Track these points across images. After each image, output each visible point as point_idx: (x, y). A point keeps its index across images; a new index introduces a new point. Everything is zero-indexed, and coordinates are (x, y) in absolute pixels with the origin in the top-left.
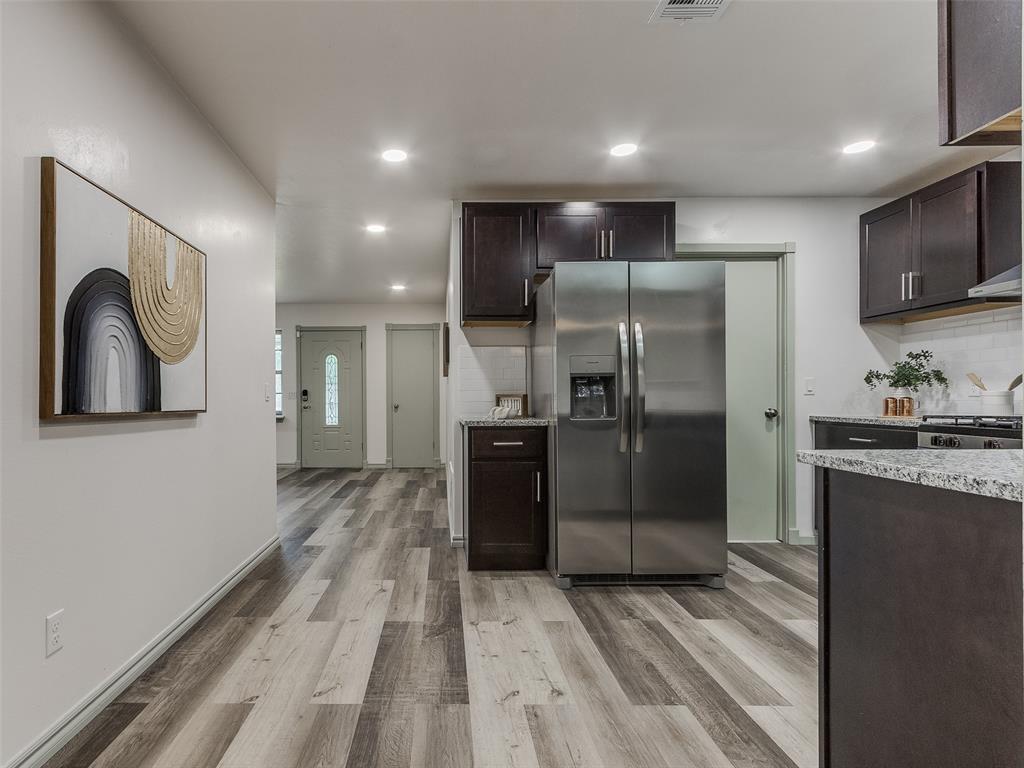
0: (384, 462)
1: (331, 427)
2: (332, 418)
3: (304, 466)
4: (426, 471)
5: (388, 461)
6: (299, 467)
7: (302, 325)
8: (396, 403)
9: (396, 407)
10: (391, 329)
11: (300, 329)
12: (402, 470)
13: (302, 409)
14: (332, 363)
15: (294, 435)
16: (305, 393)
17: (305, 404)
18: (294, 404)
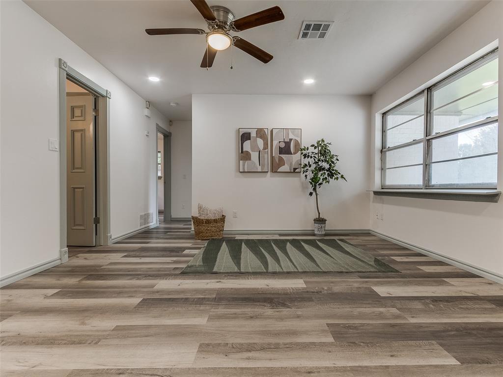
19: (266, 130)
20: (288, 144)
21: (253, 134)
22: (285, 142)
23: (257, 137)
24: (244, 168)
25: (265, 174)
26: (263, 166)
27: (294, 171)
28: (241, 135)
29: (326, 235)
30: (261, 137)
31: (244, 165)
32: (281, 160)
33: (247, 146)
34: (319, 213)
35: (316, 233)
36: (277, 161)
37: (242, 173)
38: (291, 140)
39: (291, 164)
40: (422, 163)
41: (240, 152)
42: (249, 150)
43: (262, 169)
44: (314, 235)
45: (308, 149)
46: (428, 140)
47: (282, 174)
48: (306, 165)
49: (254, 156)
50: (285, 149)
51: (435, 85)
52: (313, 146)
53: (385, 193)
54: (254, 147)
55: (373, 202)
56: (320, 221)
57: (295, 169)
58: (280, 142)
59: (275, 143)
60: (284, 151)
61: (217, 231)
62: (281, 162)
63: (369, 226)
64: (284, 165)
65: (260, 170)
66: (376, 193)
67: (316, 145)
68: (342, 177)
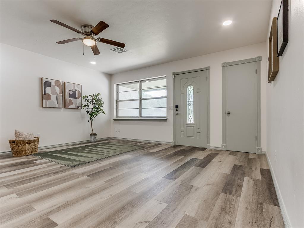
0: (221, 146)
1: (190, 125)
2: (190, 120)
3: (176, 144)
4: (250, 156)
5: (223, 146)
6: (174, 144)
7: (176, 72)
8: (228, 110)
9: (229, 113)
10: (225, 66)
11: (175, 74)
12: (233, 153)
13: (176, 115)
14: (190, 90)
15: (171, 128)
16: (177, 106)
17: (177, 112)
18: (172, 112)
19: (61, 82)
20: (74, 92)
21: (53, 83)
22: (73, 91)
23: (55, 85)
24: (46, 105)
25: (60, 109)
26: (60, 104)
27: (78, 108)
28: (43, 82)
29: (97, 142)
30: (58, 86)
31: (46, 103)
32: (70, 101)
33: (48, 90)
34: (93, 131)
35: (92, 141)
36: (68, 101)
37: (45, 108)
38: (76, 90)
39: (76, 104)
40: (138, 108)
41: (43, 93)
42: (50, 93)
43: (59, 106)
44: (91, 142)
45: (88, 97)
46: (141, 100)
47: (71, 109)
48: (85, 105)
49: (54, 97)
50: (73, 95)
51: (143, 81)
52: (90, 95)
53: (118, 120)
54: (54, 92)
55: (113, 124)
56: (94, 135)
57: (78, 107)
58: (70, 91)
59: (67, 91)
60: (72, 96)
61: (35, 148)
62: (71, 103)
63: (111, 135)
64: (72, 104)
65: (57, 107)
66: (115, 120)
67: (92, 95)
68: (103, 112)
